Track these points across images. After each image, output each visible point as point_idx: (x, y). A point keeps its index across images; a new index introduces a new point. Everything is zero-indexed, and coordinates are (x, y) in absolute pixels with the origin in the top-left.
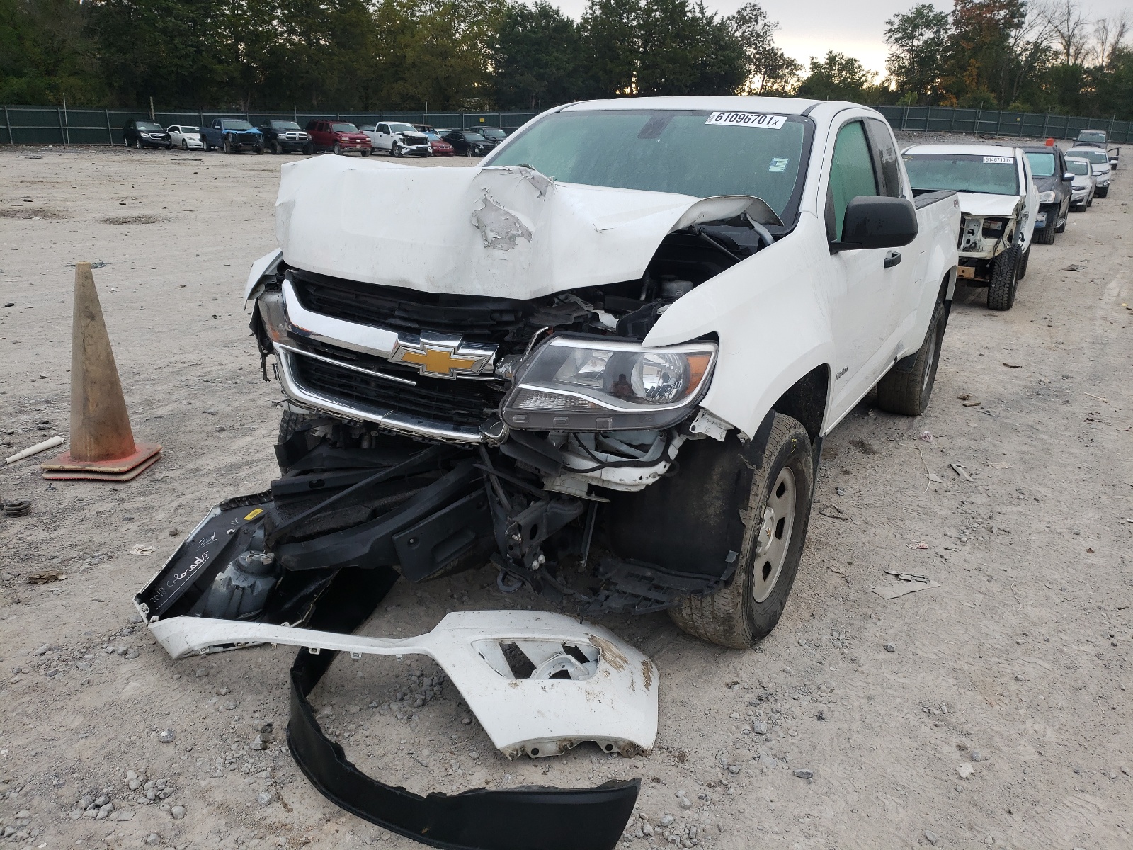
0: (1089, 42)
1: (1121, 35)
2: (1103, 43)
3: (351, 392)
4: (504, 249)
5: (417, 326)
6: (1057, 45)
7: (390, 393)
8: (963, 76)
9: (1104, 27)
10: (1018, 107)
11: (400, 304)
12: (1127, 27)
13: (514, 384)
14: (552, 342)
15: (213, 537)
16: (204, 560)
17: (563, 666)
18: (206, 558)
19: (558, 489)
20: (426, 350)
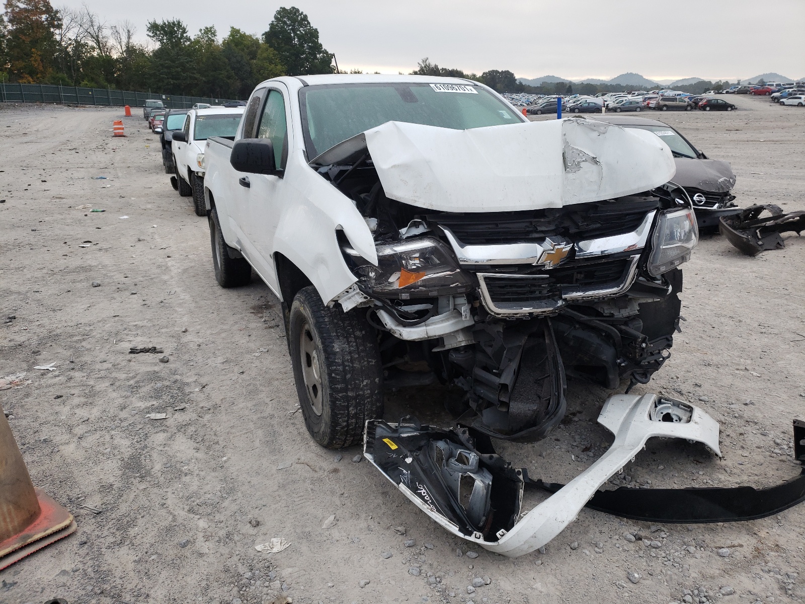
0: (109, 41)
1: (129, 38)
2: (120, 43)
4: (573, 172)
6: (91, 43)
8: (31, 61)
9: (117, 31)
10: (87, 84)
12: (131, 32)
13: (654, 249)
14: (666, 217)
15: (404, 471)
16: (425, 489)
17: (662, 413)
18: (424, 487)
19: (631, 313)
20: (555, 250)
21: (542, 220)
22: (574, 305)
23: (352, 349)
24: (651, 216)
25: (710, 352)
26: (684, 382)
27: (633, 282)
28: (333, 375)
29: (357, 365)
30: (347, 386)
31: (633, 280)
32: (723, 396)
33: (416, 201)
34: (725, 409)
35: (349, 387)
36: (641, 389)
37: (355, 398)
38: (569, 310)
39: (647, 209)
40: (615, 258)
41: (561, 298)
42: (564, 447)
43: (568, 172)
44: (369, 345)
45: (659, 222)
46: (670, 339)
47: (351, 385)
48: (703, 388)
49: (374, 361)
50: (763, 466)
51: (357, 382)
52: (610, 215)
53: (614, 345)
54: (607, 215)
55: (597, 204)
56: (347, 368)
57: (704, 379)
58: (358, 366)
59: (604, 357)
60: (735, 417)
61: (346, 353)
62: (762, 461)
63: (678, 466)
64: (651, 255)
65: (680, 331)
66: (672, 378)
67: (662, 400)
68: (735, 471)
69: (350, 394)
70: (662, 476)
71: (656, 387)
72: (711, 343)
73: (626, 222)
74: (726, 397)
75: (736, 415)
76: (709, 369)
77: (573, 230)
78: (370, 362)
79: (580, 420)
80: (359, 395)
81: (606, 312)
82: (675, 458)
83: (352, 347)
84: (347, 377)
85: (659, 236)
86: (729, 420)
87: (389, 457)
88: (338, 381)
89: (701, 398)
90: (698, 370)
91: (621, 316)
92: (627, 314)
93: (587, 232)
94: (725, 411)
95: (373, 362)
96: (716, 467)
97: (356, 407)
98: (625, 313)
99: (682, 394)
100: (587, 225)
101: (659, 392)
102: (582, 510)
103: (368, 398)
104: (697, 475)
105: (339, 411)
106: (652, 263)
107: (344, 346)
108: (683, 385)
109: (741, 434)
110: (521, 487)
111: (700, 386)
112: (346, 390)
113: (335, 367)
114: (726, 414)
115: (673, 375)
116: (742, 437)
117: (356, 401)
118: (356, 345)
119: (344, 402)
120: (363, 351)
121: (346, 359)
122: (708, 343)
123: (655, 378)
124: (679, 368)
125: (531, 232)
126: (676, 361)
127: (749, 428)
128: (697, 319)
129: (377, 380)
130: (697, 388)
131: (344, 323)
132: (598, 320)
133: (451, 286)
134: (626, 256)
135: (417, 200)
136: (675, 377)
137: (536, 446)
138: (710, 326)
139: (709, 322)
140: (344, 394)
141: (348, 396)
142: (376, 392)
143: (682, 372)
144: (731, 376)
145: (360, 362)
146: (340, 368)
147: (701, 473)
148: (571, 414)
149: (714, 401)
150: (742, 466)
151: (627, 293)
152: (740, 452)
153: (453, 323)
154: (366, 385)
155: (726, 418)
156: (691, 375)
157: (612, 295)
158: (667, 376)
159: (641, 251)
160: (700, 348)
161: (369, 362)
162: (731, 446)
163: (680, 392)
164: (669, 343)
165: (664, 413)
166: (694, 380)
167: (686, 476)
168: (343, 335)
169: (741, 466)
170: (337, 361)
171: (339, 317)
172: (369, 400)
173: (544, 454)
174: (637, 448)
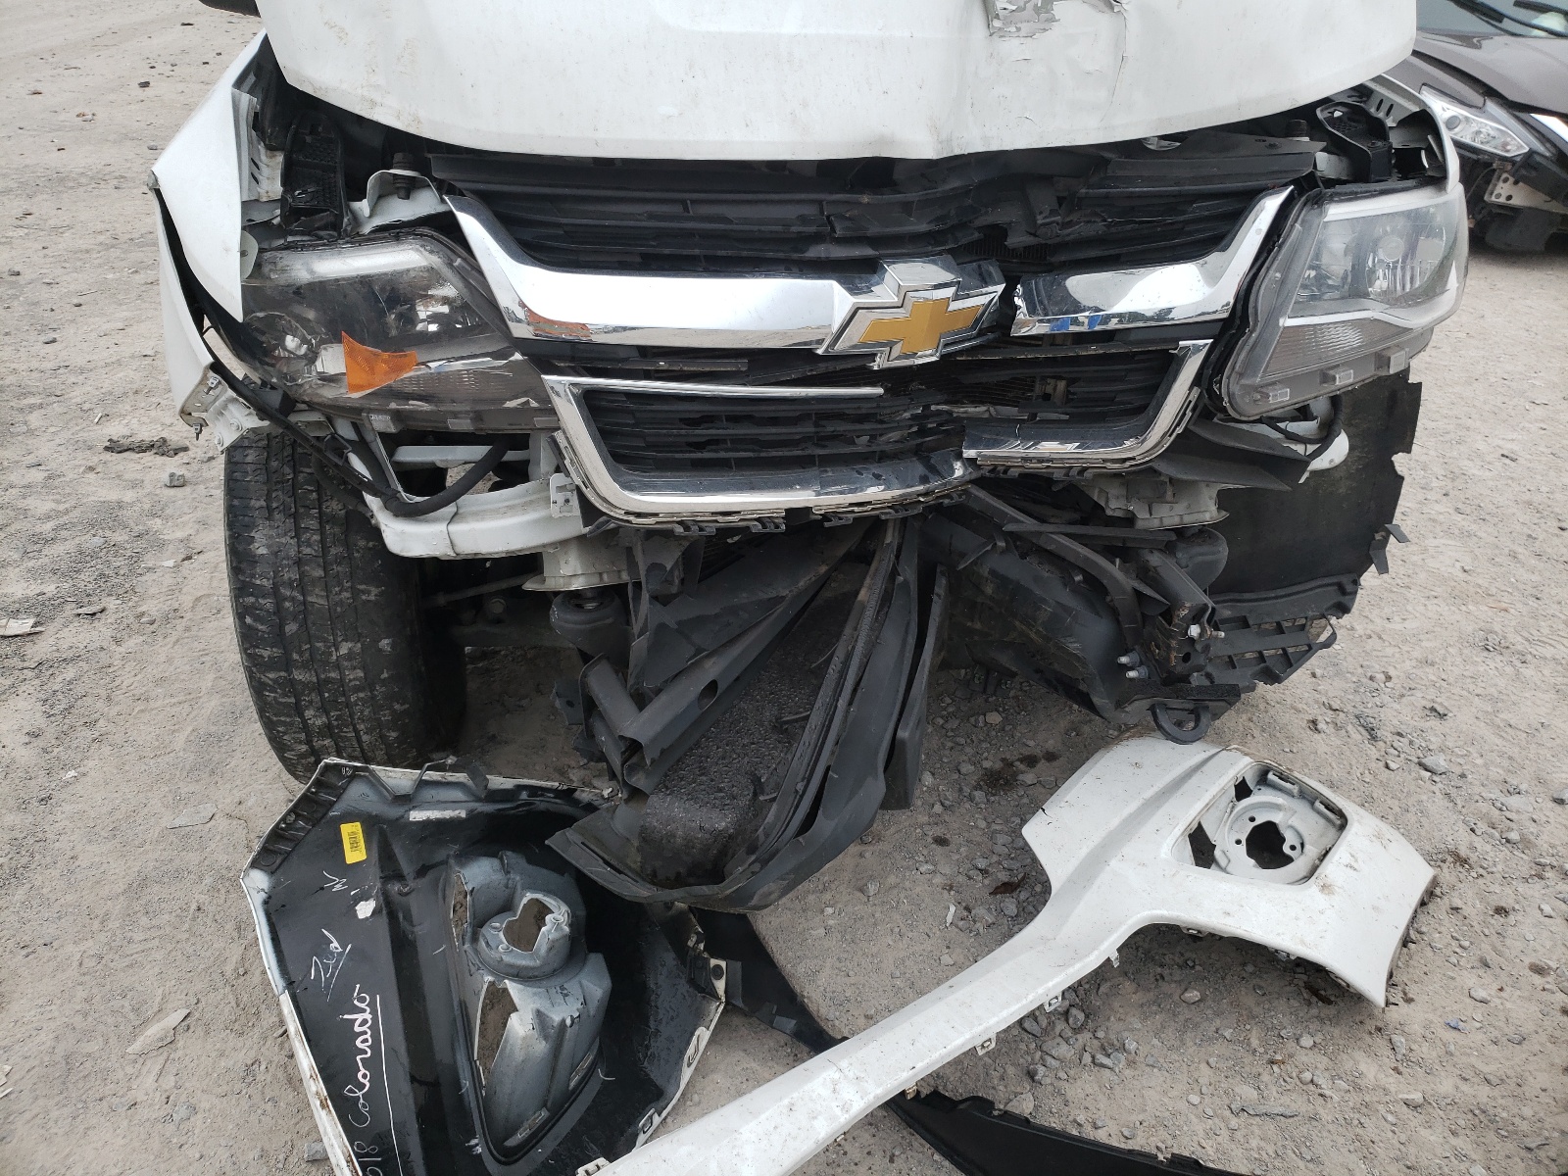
3: (722, 455)
4: (1023, 33)
5: (869, 252)
7: (808, 429)
11: (820, 202)
13: (1255, 325)
14: (1322, 214)
15: (335, 944)
16: (374, 1012)
17: (1252, 819)
18: (372, 1005)
19: (1188, 520)
20: (908, 304)
21: (865, 199)
22: (994, 480)
23: (308, 551)
24: (1270, 205)
25: (1519, 606)
26: (1402, 696)
27: (1179, 430)
28: (248, 620)
29: (317, 598)
30: (287, 653)
31: (1178, 425)
32: (1498, 760)
33: (373, 104)
34: (1484, 807)
35: (295, 656)
36: (1262, 706)
37: (319, 687)
38: (982, 494)
39: (1262, 182)
40: (1132, 343)
41: (959, 456)
42: (947, 870)
43: (1002, 33)
44: (362, 543)
45: (1296, 230)
46: (1349, 588)
47: (301, 654)
48: (1449, 723)
49: (374, 591)
50: (1526, 1045)
51: (319, 645)
52: (1140, 196)
53: (1114, 613)
54: (1131, 196)
55: (1107, 155)
56: (287, 604)
57: (1465, 693)
58: (322, 601)
59: (1074, 646)
60: (1508, 841)
61: (285, 562)
62: (1528, 1028)
63: (1249, 1000)
64: (1242, 348)
65: (1383, 568)
66: (1371, 678)
67: (1271, 776)
68: (1424, 1051)
69: (299, 675)
70: (1182, 1031)
71: (1310, 701)
72: (1535, 578)
73: (1187, 222)
74: (1506, 763)
75: (1514, 836)
76: (1496, 661)
77: (1017, 239)
78: (363, 592)
79: (1039, 782)
80: (328, 681)
81: (1113, 504)
82: (1250, 968)
83: (309, 545)
84: (287, 629)
85: (1283, 282)
86: (1484, 848)
87: (322, 888)
88: (262, 638)
89: (1428, 761)
90: (1459, 660)
91: (1155, 524)
92: (1176, 520)
93: (1064, 246)
94: (1483, 817)
95: (372, 593)
96: (1370, 1025)
97: (324, 709)
98: (1170, 515)
99: (1374, 738)
100: (1065, 225)
101: (1309, 721)
102: (870, 1121)
103: (357, 689)
104: (1291, 1045)
105: (275, 715)
106: (1241, 375)
107: (283, 540)
108: (1396, 706)
109: (1500, 911)
110: (712, 1015)
111: (1442, 716)
112: (287, 664)
113: (252, 599)
114: (1482, 827)
115: (1376, 669)
116: (1500, 919)
117: (321, 695)
118: (322, 541)
119: (285, 695)
120: (339, 560)
121: (286, 577)
122: (1525, 576)
123: (1319, 672)
124: (1405, 648)
125: (817, 238)
126: (1407, 624)
127: (1535, 889)
128: (1527, 496)
129: (385, 644)
130: (1434, 722)
131: (296, 472)
132: (1066, 535)
133: (510, 404)
134: (1165, 341)
135: (378, 99)
136: (1381, 677)
137: (867, 855)
138: (1557, 524)
139: (1557, 510)
140: (283, 674)
141: (292, 682)
142: (385, 675)
143: (1408, 663)
144: (1552, 695)
145: (327, 589)
146: (267, 603)
147: (1307, 1041)
148: (1021, 761)
149: (1463, 776)
150: (1455, 1033)
151: (1155, 465)
152: (1469, 979)
153: (537, 522)
154: (350, 656)
155: (1478, 842)
156: (1431, 674)
157: (1109, 465)
158: (1360, 670)
159: (1217, 329)
160: (1493, 591)
161: (356, 593)
162: (1448, 952)
163: (1371, 730)
164: (1345, 600)
165: (1258, 822)
166: (1432, 693)
167: (1255, 1043)
168: (285, 510)
169: (1450, 1036)
170: (258, 582)
171: (288, 451)
172: (361, 695)
173: (872, 888)
174: (1078, 966)
